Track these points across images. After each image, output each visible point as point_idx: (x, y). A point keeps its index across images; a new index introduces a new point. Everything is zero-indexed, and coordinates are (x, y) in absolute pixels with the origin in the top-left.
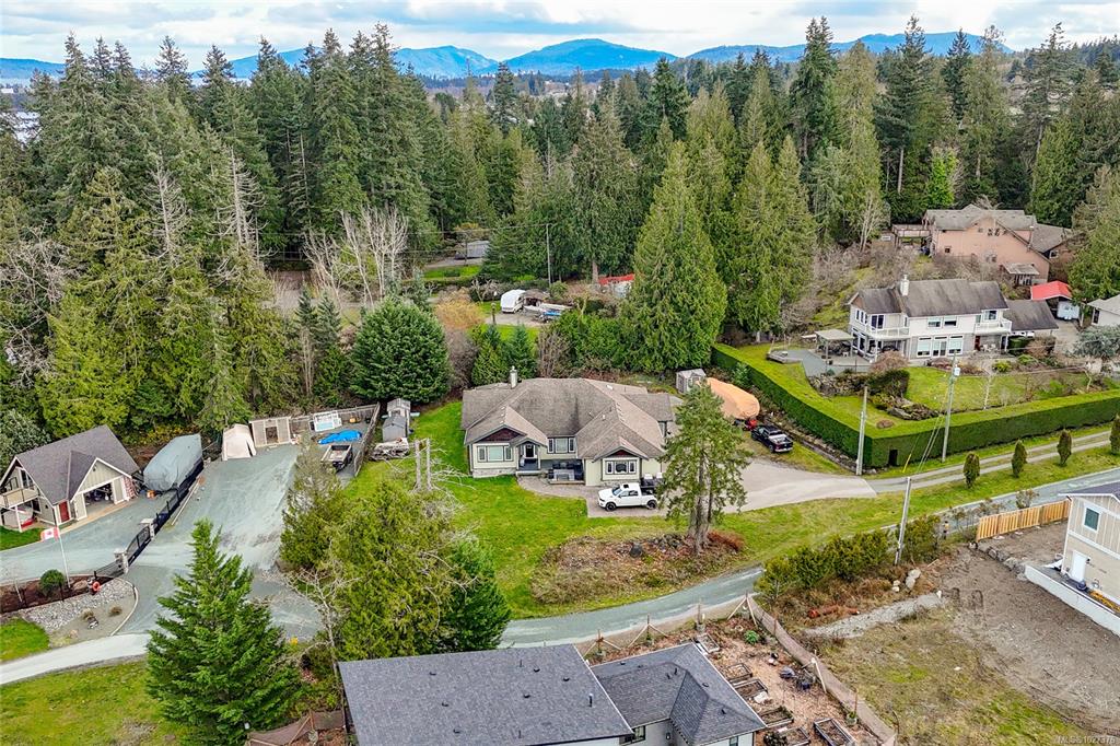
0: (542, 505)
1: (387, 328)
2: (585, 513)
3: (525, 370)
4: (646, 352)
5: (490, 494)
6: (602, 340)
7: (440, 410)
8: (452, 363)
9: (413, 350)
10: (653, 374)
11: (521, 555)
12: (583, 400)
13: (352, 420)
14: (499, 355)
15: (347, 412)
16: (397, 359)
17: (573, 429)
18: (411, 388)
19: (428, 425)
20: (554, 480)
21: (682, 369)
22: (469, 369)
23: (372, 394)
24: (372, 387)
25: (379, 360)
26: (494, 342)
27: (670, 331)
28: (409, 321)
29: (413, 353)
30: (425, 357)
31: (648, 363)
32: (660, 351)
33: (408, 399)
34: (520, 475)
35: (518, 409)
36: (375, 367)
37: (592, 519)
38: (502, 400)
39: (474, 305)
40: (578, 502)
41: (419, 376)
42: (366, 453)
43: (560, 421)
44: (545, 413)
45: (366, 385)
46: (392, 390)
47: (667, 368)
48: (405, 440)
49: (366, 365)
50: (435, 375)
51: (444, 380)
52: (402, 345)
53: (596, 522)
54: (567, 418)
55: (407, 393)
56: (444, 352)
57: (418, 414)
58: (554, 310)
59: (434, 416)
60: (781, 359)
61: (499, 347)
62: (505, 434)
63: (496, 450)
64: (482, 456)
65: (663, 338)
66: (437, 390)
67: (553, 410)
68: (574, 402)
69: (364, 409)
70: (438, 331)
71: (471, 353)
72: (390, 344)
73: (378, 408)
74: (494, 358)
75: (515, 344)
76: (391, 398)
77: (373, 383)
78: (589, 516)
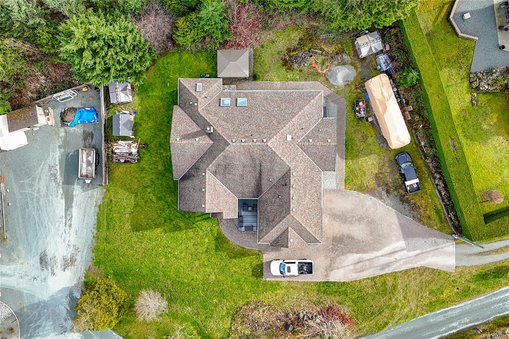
2: (262, 273)
12: (267, 165)
13: (85, 89)
17: (257, 192)
20: (243, 229)
37: (266, 282)
43: (247, 185)
53: (268, 287)
54: (253, 183)
67: (242, 176)
68: (258, 168)
78: (264, 279)
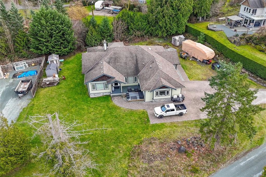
0: (126, 115)
1: (43, 22)
2: (148, 120)
3: (109, 38)
4: (159, 28)
5: (99, 108)
6: (140, 23)
7: (72, 58)
8: (76, 37)
9: (57, 31)
10: (162, 37)
11: (119, 151)
12: (140, 56)
13: (33, 64)
14: (97, 31)
15: (30, 61)
16: (51, 36)
17: (136, 71)
18: (59, 49)
19: (68, 66)
20: (130, 99)
21: (174, 35)
22: (84, 39)
23: (41, 52)
24: (40, 49)
25: (42, 37)
26: (94, 25)
27: (169, 19)
28: (53, 18)
29: (57, 33)
30: (63, 34)
31: (160, 33)
32: (165, 28)
33: (58, 54)
34: (113, 96)
35: (109, 63)
36: (40, 40)
37: (153, 125)
38: (101, 58)
39: (84, 7)
40: (143, 113)
41: (61, 43)
42: (39, 84)
43: (130, 68)
44: (122, 64)
45: (37, 48)
46: (50, 50)
47: (168, 35)
48: (57, 76)
49: (37, 39)
50: (69, 43)
51: (73, 44)
52: (52, 30)
53: (155, 127)
54: (133, 67)
55: (57, 51)
56: (71, 32)
57: (63, 60)
58: (116, 9)
59: (70, 61)
60: (214, 29)
61: (96, 28)
62: (104, 78)
63: (100, 85)
64: (94, 88)
65: (167, 22)
66: (71, 49)
67: (126, 63)
68: (135, 58)
69: (38, 59)
70: (68, 22)
71: (84, 31)
72: (46, 29)
73: (44, 59)
74: (95, 33)
75: (103, 27)
76: (50, 54)
77: (40, 47)
78: (151, 123)
